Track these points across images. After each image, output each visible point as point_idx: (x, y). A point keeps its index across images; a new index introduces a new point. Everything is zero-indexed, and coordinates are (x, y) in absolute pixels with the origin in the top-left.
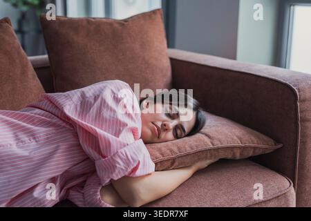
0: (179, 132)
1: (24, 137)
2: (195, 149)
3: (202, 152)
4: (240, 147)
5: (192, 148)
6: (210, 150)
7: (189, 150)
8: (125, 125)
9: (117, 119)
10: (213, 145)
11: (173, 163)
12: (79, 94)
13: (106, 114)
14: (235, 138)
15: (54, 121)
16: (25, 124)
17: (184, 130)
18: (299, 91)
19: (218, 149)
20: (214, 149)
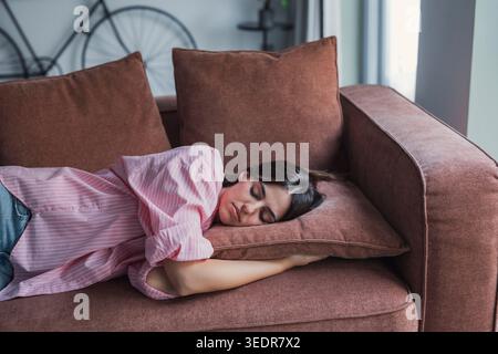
0: (266, 216)
1: (88, 201)
2: (277, 241)
3: (286, 244)
4: (343, 245)
5: (272, 238)
6: (296, 244)
7: (268, 240)
8: (184, 202)
9: (177, 195)
10: (302, 238)
11: (244, 253)
12: (149, 160)
13: (167, 187)
14: (338, 232)
15: (120, 188)
16: (85, 184)
17: (273, 215)
18: (428, 181)
19: (308, 243)
20: (303, 244)
